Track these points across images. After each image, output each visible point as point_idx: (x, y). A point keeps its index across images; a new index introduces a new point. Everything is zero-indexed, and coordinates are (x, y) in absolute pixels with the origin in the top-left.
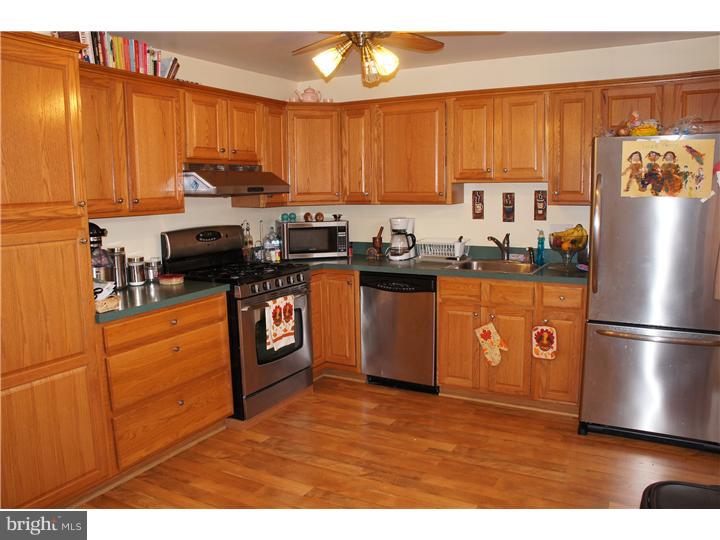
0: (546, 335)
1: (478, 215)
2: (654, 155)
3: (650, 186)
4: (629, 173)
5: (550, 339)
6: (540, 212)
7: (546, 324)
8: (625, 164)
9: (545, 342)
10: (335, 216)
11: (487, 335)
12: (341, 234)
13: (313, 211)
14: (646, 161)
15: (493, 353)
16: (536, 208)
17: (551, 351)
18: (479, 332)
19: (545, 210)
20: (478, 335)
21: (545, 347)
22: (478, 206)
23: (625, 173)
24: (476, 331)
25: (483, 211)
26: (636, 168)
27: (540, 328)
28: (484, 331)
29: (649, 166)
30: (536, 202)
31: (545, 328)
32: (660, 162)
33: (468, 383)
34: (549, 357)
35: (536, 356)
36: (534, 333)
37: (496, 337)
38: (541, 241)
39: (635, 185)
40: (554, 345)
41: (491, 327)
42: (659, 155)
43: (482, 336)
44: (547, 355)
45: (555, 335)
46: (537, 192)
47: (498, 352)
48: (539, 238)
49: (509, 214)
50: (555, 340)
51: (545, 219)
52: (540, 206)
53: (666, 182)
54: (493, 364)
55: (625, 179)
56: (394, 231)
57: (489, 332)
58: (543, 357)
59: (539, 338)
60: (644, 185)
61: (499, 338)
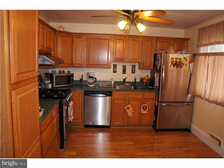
0: (145, 107)
1: (115, 72)
2: (176, 58)
3: (175, 66)
4: (171, 63)
5: (146, 108)
6: (133, 71)
7: (145, 104)
8: (170, 60)
9: (145, 108)
10: (68, 71)
11: (128, 108)
12: (72, 78)
13: (62, 70)
14: (175, 60)
15: (130, 113)
16: (132, 70)
17: (146, 111)
18: (126, 107)
19: (135, 71)
20: (126, 108)
21: (144, 110)
22: (115, 69)
23: (170, 63)
24: (125, 107)
25: (116, 70)
26: (172, 61)
27: (143, 105)
28: (127, 107)
29: (175, 61)
30: (132, 68)
31: (145, 105)
32: (178, 60)
33: (122, 123)
34: (146, 113)
35: (142, 113)
36: (142, 106)
37: (131, 109)
38: (135, 80)
39: (172, 66)
40: (147, 109)
41: (129, 106)
42: (178, 58)
43: (127, 109)
44: (145, 112)
45: (147, 106)
46: (133, 65)
47: (132, 113)
48: (135, 79)
49: (124, 71)
50: (148, 108)
51: (135, 73)
52: (133, 69)
53: (179, 65)
54: (130, 116)
55: (170, 64)
56: (89, 76)
57: (129, 107)
58: (144, 113)
59: (143, 108)
60: (174, 66)
61: (132, 109)
